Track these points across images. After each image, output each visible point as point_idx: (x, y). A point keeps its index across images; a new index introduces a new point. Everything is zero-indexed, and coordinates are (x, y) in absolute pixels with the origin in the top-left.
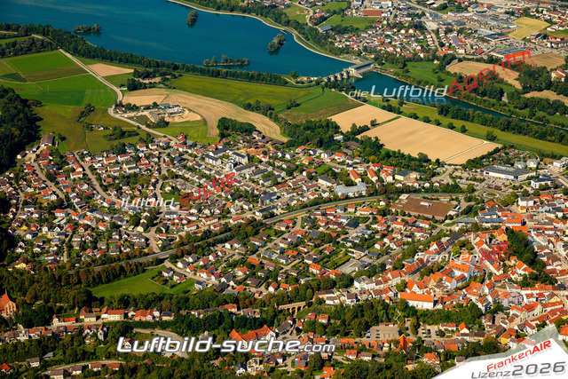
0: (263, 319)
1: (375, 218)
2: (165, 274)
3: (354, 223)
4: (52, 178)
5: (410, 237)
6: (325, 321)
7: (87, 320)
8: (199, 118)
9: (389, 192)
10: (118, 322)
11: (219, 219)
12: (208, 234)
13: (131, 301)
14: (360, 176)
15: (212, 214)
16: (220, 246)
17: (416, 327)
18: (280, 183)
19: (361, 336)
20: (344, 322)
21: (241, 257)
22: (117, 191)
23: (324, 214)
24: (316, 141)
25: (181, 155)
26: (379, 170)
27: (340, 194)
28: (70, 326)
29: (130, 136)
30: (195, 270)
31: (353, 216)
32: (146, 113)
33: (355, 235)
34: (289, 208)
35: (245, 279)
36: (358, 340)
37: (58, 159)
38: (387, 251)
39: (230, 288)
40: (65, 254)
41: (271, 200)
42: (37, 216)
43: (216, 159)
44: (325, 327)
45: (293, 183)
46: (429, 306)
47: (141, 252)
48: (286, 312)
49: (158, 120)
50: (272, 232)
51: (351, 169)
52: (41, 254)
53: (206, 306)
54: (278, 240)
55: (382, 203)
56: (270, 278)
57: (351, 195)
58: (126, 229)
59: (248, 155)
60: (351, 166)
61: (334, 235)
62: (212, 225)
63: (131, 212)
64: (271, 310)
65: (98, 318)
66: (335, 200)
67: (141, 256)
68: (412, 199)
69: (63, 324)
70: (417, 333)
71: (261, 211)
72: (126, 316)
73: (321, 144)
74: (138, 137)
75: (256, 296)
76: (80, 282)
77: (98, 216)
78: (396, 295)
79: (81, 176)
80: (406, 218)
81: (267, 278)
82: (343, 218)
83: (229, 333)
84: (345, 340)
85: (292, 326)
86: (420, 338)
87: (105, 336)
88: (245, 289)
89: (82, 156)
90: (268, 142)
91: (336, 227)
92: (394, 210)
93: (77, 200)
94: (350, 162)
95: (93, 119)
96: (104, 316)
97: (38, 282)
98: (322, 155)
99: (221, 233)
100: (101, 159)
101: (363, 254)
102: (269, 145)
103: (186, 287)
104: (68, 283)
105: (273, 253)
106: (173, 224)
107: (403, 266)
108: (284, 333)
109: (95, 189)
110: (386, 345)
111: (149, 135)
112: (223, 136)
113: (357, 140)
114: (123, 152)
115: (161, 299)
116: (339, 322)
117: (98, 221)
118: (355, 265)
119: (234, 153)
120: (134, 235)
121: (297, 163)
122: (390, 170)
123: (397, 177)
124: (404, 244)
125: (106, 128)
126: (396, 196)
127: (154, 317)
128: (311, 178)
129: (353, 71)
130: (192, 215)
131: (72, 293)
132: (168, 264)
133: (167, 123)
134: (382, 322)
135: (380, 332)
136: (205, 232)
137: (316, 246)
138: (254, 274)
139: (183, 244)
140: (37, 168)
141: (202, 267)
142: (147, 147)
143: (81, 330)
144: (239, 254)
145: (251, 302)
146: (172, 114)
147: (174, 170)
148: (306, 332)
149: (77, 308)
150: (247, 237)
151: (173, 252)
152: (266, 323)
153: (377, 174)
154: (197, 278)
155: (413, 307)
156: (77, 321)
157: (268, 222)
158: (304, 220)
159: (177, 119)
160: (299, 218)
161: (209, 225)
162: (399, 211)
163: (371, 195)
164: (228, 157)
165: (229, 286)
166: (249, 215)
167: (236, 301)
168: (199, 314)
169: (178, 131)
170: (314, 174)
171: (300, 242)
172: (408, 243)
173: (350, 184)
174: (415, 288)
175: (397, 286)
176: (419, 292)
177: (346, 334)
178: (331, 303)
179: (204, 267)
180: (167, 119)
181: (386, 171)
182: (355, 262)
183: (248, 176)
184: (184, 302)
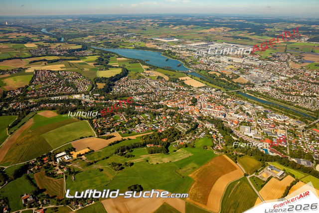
0: (142, 105)
1: (174, 94)
6: (152, 107)
8: (155, 75)
9: (179, 90)
11: (147, 91)
18: (161, 87)
19: (157, 109)
21: (146, 96)
22: (133, 85)
23: (165, 92)
25: (148, 81)
29: (142, 77)
32: (147, 74)
33: (168, 96)
34: (160, 91)
37: (127, 80)
40: (119, 93)
41: (158, 89)
42: (118, 87)
43: (153, 82)
45: (164, 87)
46: (170, 106)
47: (130, 94)
52: (115, 92)
54: (154, 95)
57: (172, 90)
58: (131, 91)
63: (133, 88)
65: (116, 101)
66: (169, 90)
68: (182, 92)
69: (110, 101)
73: (174, 82)
76: (117, 97)
79: (129, 82)
82: (168, 93)
89: (131, 80)
90: (164, 80)
92: (178, 93)
93: (126, 85)
100: (134, 80)
103: (134, 100)
105: (152, 97)
106: (139, 91)
109: (130, 85)
111: (145, 77)
113: (181, 82)
114: (138, 79)
117: (127, 89)
119: (157, 81)
121: (167, 84)
122: (183, 87)
125: (138, 76)
129: (190, 71)
132: (133, 96)
134: (161, 108)
138: (146, 99)
139: (138, 94)
140: (123, 80)
145: (141, 102)
146: (151, 74)
147: (145, 83)
149: (113, 99)
150: (149, 94)
151: (135, 94)
153: (180, 87)
154: (137, 98)
157: (155, 92)
161: (144, 92)
166: (152, 91)
169: (150, 77)
170: (169, 86)
171: (158, 96)
173: (174, 88)
178: (154, 104)
183: (157, 85)
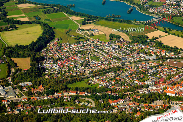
0: (119, 96)
1: (158, 67)
2: (90, 82)
3: (151, 68)
4: (57, 51)
5: (169, 73)
6: (139, 98)
7: (65, 94)
8: (104, 34)
9: (163, 59)
10: (74, 95)
11: (108, 65)
12: (104, 70)
13: (79, 89)
14: (154, 53)
15: (106, 63)
16: (107, 73)
17: (169, 102)
18: (128, 55)
19: (150, 103)
20: (145, 99)
21: (114, 77)
22: (77, 55)
23: (141, 65)
24: (140, 41)
25: (97, 45)
26: (161, 52)
27: (147, 59)
28: (60, 96)
29: (82, 39)
30: (99, 81)
31: (151, 66)
32: (87, 32)
33: (151, 72)
34: (130, 62)
35: (115, 84)
36: (149, 105)
37: (59, 45)
38: (161, 77)
39: (110, 87)
40: (60, 74)
41: (125, 60)
42: (52, 62)
43: (108, 47)
44: (139, 100)
45: (132, 55)
46: (174, 95)
47: (82, 74)
48: (127, 95)
49: (91, 34)
50: (124, 70)
51: (151, 51)
52: (53, 74)
53: (101, 92)
54: (126, 72)
55: (161, 62)
56: (123, 84)
57: (151, 59)
58: (79, 67)
59: (118, 45)
60: (151, 50)
61: (144, 71)
62: (105, 67)
63: (80, 62)
64: (122, 94)
65: (68, 94)
66: (145, 60)
67: (82, 76)
68: (171, 61)
69: (58, 95)
70: (169, 104)
71: (121, 63)
72: (77, 93)
73: (142, 43)
74: (84, 39)
75: (118, 89)
76: (64, 83)
77: (70, 63)
78: (163, 91)
79: (66, 51)
80: (169, 67)
81: (122, 84)
82: (148, 66)
83: (108, 100)
84: (145, 104)
85: (128, 99)
86: (170, 105)
87: (70, 99)
88: (114, 87)
89: (67, 45)
90: (125, 42)
91: (145, 69)
92: (164, 64)
93: (64, 58)
94: (151, 49)
95: (71, 33)
96: (70, 93)
97: (51, 82)
98: (142, 46)
99: (108, 70)
100: (72, 45)
101: (153, 78)
102: (125, 43)
103: (96, 86)
104: (60, 83)
105: (124, 76)
106: (93, 66)
107: (166, 82)
108: (126, 101)
109: (70, 55)
110: (159, 107)
111: (87, 38)
112: (111, 39)
113: (154, 42)
114: (79, 44)
115: (88, 89)
116: (143, 99)
117: (70, 64)
118: (150, 81)
119: (114, 45)
120: (81, 69)
121: (134, 49)
122: (164, 51)
123: (167, 54)
124: (167, 75)
125: (74, 36)
126: (166, 60)
127: (85, 94)
128: (138, 53)
129: (155, 20)
130: (99, 63)
131: (61, 86)
132: (91, 78)
133: (94, 35)
134: (158, 99)
135: (157, 103)
136: (103, 69)
137: (138, 75)
138: (118, 83)
139: (96, 72)
140: (53, 48)
141: (101, 80)
142: (87, 42)
143: (63, 97)
144: (113, 76)
145: (116, 91)
146: (95, 32)
147: (95, 50)
148: (133, 101)
149: (62, 90)
150: (116, 71)
151: (92, 75)
152: (120, 98)
153: (160, 53)
154: (99, 83)
155: (168, 95)
156: (62, 94)
157: (123, 67)
158: (135, 66)
159: (97, 34)
160: (133, 66)
161: (104, 67)
162: (166, 65)
163: (158, 59)
164: (112, 46)
165: (109, 86)
166: (117, 64)
167: (111, 91)
168: (99, 94)
169: (97, 38)
170: (139, 52)
171: (133, 73)
172: (169, 75)
173: (151, 55)
174: (169, 89)
175: (164, 88)
176: (171, 90)
177: (146, 103)
178: (141, 92)
179: (102, 80)
180: (94, 34)
181: (163, 52)
182: (150, 80)
183: (118, 52)
184: (95, 90)
